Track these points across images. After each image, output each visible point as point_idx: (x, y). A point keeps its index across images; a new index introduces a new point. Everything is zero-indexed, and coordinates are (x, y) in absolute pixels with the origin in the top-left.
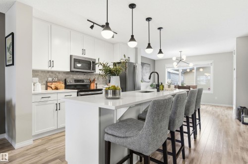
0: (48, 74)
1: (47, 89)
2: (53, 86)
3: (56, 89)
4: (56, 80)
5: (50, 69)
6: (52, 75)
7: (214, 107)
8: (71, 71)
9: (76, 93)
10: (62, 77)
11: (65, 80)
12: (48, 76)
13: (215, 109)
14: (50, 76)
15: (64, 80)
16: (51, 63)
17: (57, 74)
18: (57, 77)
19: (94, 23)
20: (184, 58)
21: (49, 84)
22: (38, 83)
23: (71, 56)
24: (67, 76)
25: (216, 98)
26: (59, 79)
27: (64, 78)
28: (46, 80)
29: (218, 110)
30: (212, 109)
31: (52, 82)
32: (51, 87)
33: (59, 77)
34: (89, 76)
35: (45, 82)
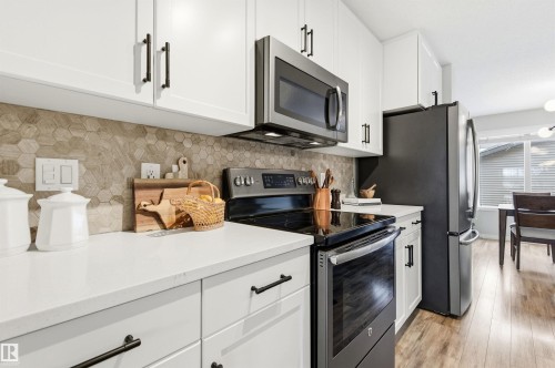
0: (141, 142)
1: (131, 226)
2: (166, 209)
3: (185, 222)
4: (183, 176)
6: (161, 145)
9: (307, 257)
10: (211, 159)
11: (225, 176)
12: (139, 154)
14: (153, 156)
15: (217, 173)
17: (188, 145)
21: (143, 199)
22: (68, 196)
24: (230, 156)
26: (197, 168)
27: (220, 167)
28: (128, 171)
31: (162, 186)
32: (156, 216)
33: (196, 159)
34: (307, 161)
35: (119, 188)
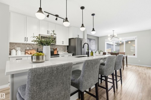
0: (27, 45)
1: (25, 54)
4: (32, 49)
6: (29, 46)
7: (137, 67)
10: (36, 47)
12: (26, 47)
13: (138, 68)
14: (28, 47)
15: (37, 49)
16: (26, 39)
17: (33, 45)
18: (33, 47)
19: (49, 13)
20: (116, 35)
22: (19, 51)
25: (139, 61)
28: (25, 48)
29: (140, 69)
30: (136, 69)
31: (29, 50)
32: (28, 53)
34: (53, 47)
35: (24, 50)
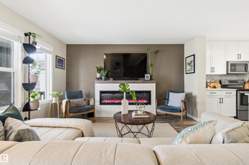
1: (207, 87)
2: (211, 85)
3: (215, 87)
5: (211, 73)
6: (210, 77)
8: (227, 74)
16: (213, 69)
21: (208, 84)
23: (227, 62)
24: (223, 78)
27: (219, 80)
31: (211, 83)
33: (215, 79)
